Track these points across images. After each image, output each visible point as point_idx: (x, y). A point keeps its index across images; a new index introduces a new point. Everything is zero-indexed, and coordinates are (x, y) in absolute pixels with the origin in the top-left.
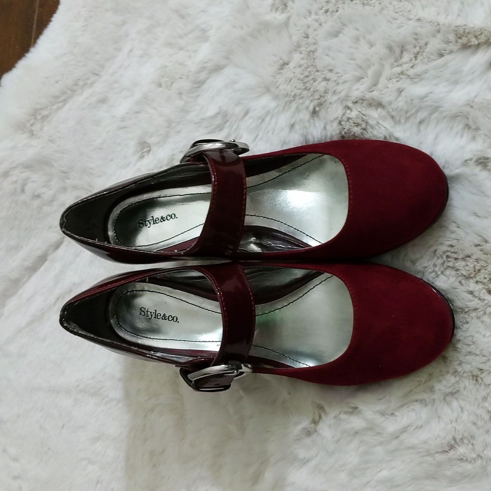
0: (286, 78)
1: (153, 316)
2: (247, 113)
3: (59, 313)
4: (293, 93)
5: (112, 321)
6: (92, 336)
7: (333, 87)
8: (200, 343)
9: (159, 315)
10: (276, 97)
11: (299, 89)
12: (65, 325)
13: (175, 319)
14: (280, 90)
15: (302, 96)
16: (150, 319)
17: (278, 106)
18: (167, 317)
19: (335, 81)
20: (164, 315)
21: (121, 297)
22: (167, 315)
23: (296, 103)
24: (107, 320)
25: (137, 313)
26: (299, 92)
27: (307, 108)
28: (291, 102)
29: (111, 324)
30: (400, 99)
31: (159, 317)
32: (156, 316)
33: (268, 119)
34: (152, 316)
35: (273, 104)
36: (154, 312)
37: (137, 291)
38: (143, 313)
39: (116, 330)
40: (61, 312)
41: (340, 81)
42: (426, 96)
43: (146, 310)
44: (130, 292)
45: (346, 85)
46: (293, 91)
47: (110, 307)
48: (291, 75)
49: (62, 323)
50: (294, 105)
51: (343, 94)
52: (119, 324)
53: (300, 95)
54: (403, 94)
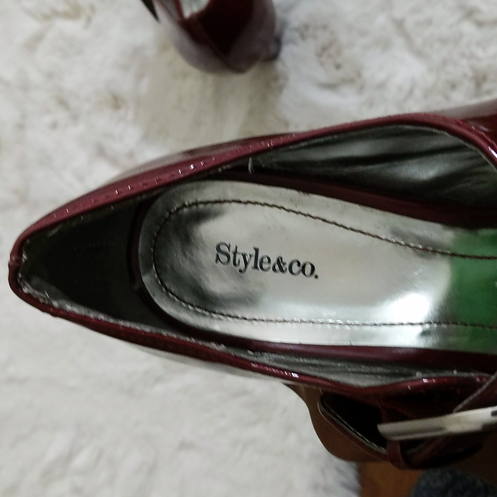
1: (252, 263)
3: (7, 258)
5: (146, 279)
6: (102, 317)
8: (374, 329)
9: (266, 260)
12: (26, 290)
13: (308, 269)
16: (241, 271)
18: (287, 266)
20: (279, 261)
21: (166, 220)
22: (287, 260)
24: (134, 276)
25: (207, 257)
29: (143, 286)
31: (265, 266)
32: (259, 264)
34: (246, 263)
36: (254, 253)
37: (208, 202)
38: (223, 258)
39: (156, 300)
40: (11, 255)
43: (233, 249)
44: (190, 206)
47: (140, 245)
49: (15, 285)
52: (163, 284)
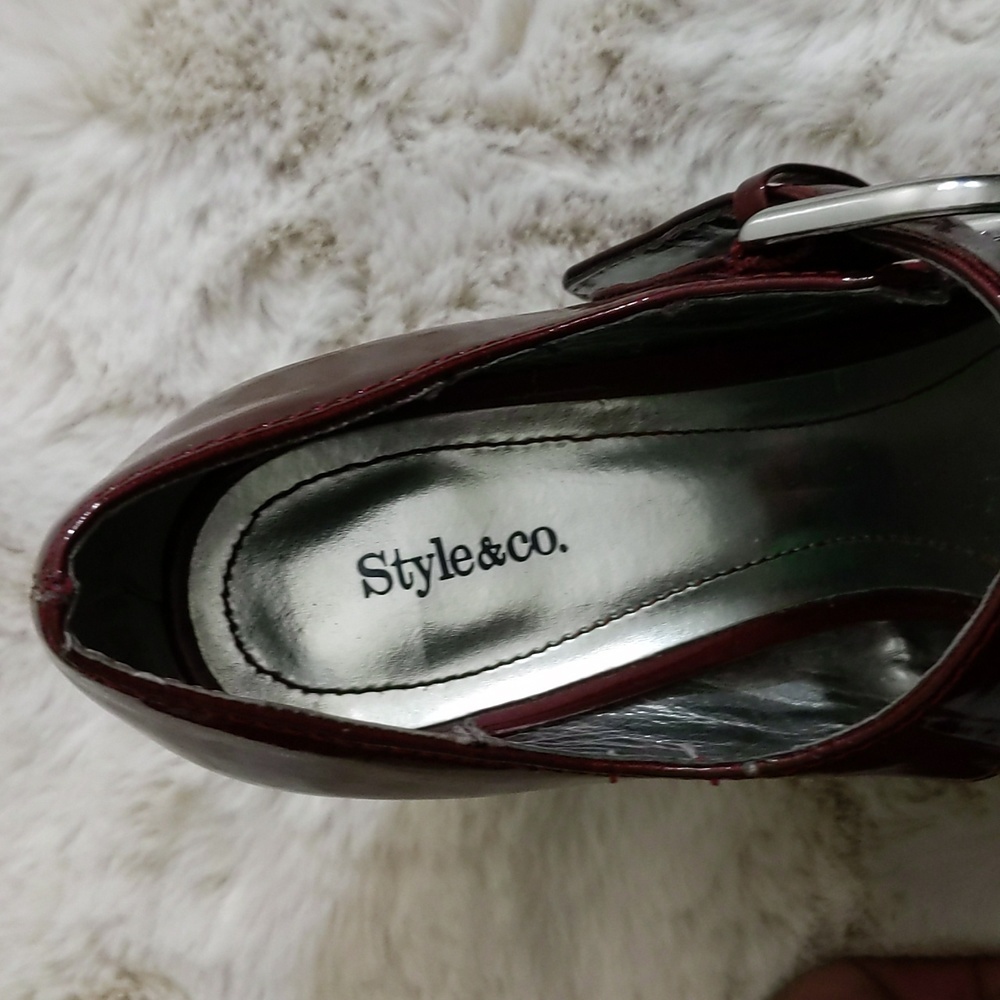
0: (168, 53)
2: (24, 191)
4: (200, 106)
7: (354, 66)
10: (135, 125)
11: (220, 87)
14: (149, 98)
15: (236, 109)
17: (144, 155)
19: (361, 48)
23: (216, 136)
26: (224, 96)
27: (258, 152)
28: (192, 137)
30: (613, 89)
33: (108, 206)
35: (124, 152)
41: (379, 46)
42: (712, 68)
45: (406, 58)
46: (199, 96)
48: (188, 40)
50: (207, 147)
51: (394, 92)
53: (228, 106)
54: (625, 70)
